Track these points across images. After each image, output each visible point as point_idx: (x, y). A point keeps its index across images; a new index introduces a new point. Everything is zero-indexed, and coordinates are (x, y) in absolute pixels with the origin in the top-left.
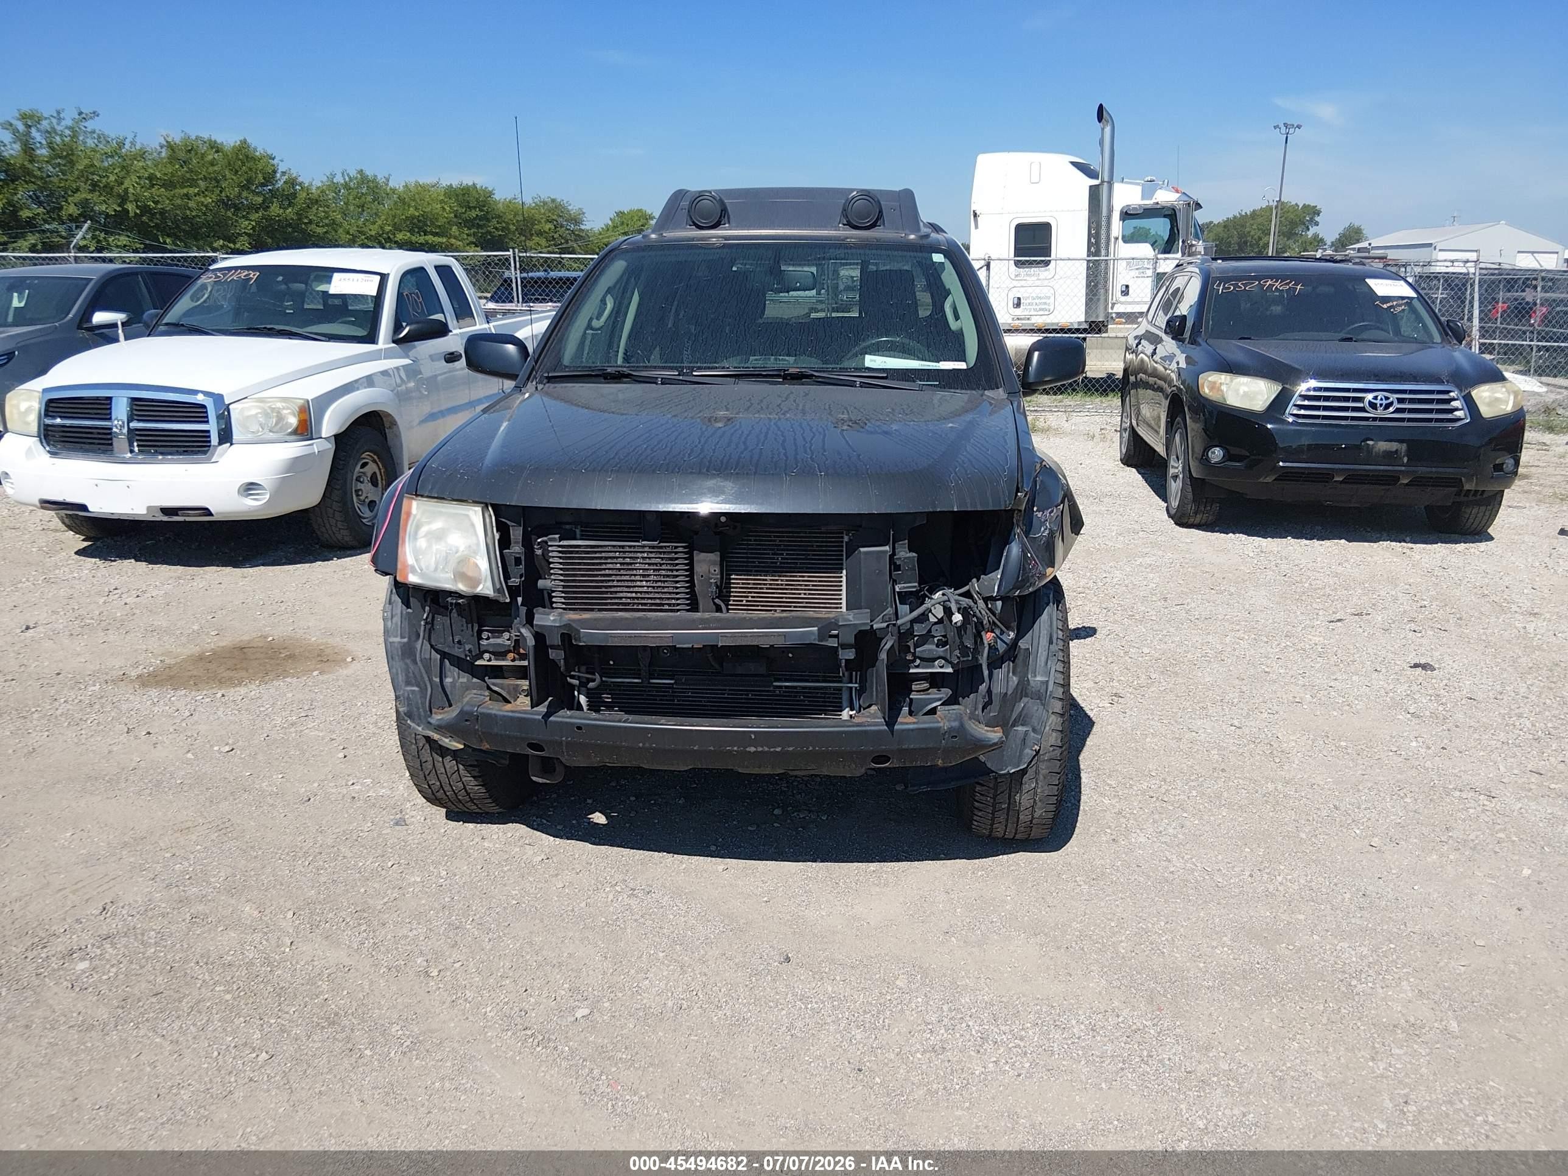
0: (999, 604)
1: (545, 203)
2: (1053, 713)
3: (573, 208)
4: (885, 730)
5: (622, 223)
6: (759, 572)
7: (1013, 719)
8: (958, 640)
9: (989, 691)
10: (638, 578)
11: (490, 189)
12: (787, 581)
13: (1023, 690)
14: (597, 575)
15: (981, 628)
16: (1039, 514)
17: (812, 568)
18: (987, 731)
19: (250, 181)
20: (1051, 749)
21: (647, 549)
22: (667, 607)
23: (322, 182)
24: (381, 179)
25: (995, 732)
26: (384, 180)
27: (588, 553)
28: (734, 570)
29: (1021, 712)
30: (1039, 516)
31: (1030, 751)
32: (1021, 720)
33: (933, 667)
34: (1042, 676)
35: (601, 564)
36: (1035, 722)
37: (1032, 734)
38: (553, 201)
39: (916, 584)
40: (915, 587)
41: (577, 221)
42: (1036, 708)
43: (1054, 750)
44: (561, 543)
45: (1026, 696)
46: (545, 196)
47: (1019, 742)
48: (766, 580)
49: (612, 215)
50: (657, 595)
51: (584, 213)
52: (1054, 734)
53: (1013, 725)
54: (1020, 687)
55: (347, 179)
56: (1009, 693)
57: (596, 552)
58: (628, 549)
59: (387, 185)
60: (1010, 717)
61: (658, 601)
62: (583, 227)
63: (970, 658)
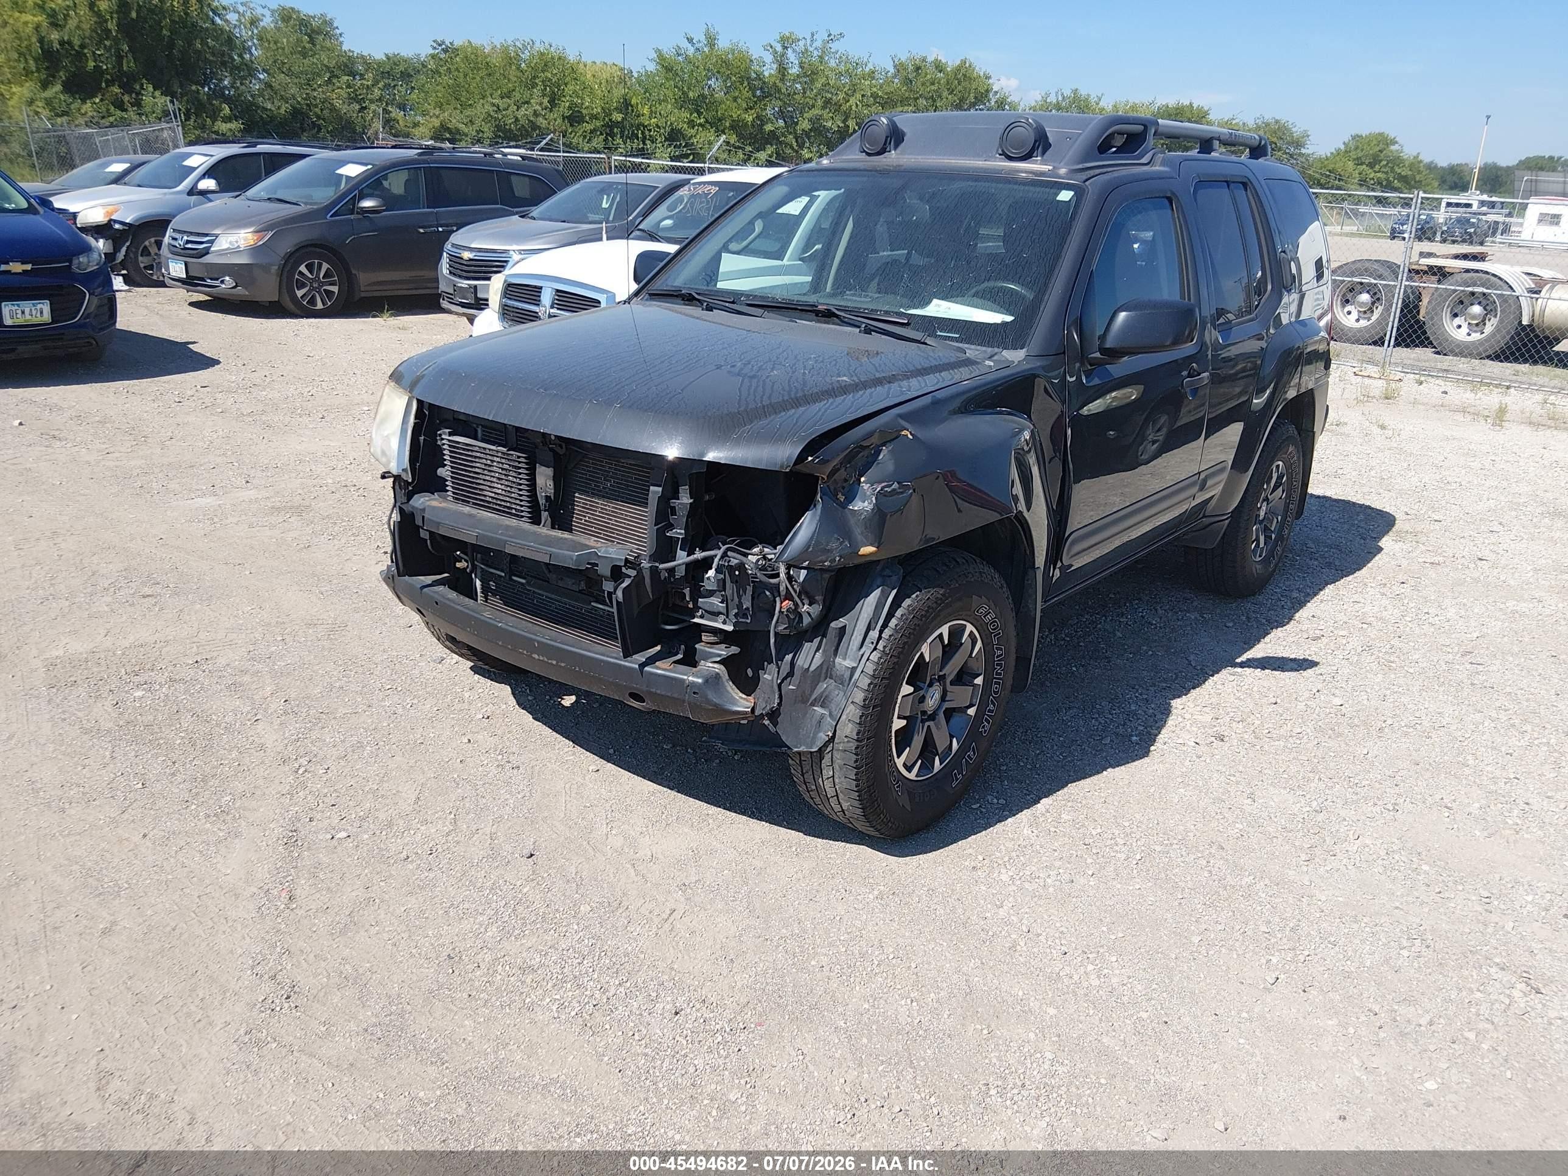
0: (804, 573)
1: (1267, 125)
2: (852, 702)
3: (1297, 131)
4: (636, 669)
5: (1357, 148)
6: (594, 495)
7: (813, 697)
8: (736, 599)
9: (792, 664)
10: (495, 480)
11: (1206, 109)
12: (613, 507)
13: (826, 671)
14: (470, 472)
15: (776, 594)
16: (866, 486)
17: (634, 500)
18: (741, 698)
19: (962, 100)
20: (846, 740)
21: (500, 454)
22: (514, 511)
23: (1036, 101)
24: (1093, 99)
25: (747, 701)
26: (1096, 99)
27: (464, 450)
28: (579, 490)
29: (824, 691)
30: (865, 488)
31: (824, 736)
32: (823, 701)
33: (716, 621)
34: (851, 660)
35: (472, 461)
36: (833, 706)
37: (829, 719)
38: (1277, 122)
39: (683, 531)
40: (681, 534)
41: (1298, 144)
42: (837, 693)
43: (848, 742)
44: (450, 438)
45: (831, 678)
46: (1269, 117)
47: (814, 722)
48: (597, 503)
49: (1347, 138)
50: (508, 499)
51: (1308, 136)
52: (850, 725)
53: (813, 704)
54: (825, 667)
55: (1060, 98)
56: (812, 669)
57: (468, 450)
58: (488, 452)
59: (1098, 104)
60: (811, 695)
61: (508, 504)
62: (1303, 151)
63: (749, 621)
